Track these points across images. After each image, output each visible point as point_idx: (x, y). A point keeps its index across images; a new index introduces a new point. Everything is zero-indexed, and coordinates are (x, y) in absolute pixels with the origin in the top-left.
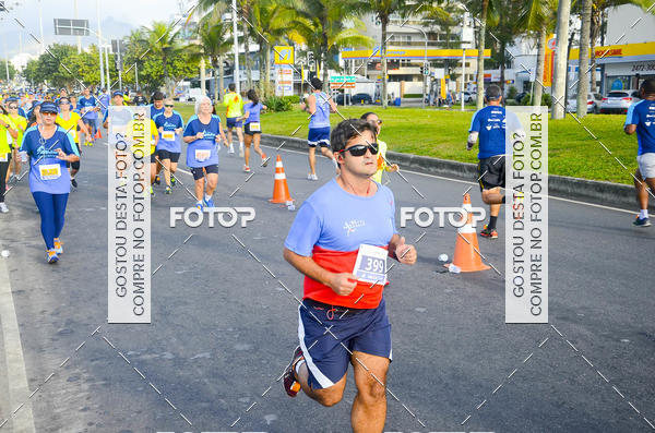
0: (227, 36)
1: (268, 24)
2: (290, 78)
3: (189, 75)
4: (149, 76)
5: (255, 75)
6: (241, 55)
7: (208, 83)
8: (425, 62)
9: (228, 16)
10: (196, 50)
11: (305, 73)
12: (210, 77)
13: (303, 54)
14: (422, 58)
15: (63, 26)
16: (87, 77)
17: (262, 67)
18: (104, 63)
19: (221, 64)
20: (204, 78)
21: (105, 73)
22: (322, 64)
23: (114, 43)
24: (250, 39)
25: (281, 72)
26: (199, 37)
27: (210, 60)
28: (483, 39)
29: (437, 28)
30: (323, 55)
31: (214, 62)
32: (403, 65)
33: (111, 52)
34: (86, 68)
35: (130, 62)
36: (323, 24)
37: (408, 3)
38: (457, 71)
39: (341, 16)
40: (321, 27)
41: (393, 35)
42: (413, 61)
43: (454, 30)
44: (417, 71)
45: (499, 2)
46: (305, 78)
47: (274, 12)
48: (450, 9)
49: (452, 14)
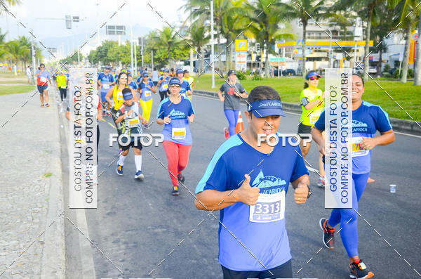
0: (206, 35)
1: (232, 27)
2: (245, 59)
3: (183, 58)
4: (159, 58)
5: (223, 58)
6: (216, 45)
7: (194, 62)
8: (330, 49)
9: (208, 22)
10: (188, 43)
11: (254, 56)
12: (196, 59)
13: (254, 44)
14: (328, 46)
15: (111, 30)
16: (123, 60)
17: (228, 53)
18: (134, 51)
19: (203, 51)
20: (192, 60)
21: (134, 57)
22: (265, 51)
23: (140, 39)
24: (221, 36)
25: (239, 56)
26: (190, 35)
27: (196, 49)
28: (369, 34)
29: (338, 28)
30: (265, 45)
31: (199, 50)
32: (316, 51)
33: (138, 45)
34: (123, 54)
35: (149, 50)
36: (266, 26)
37: (320, 12)
38: (350, 54)
39: (277, 21)
40: (264, 28)
41: (310, 32)
42: (322, 49)
43: (349, 29)
44: (324, 55)
45: (380, 11)
46: (254, 59)
47: (236, 19)
48: (346, 16)
49: (348, 19)
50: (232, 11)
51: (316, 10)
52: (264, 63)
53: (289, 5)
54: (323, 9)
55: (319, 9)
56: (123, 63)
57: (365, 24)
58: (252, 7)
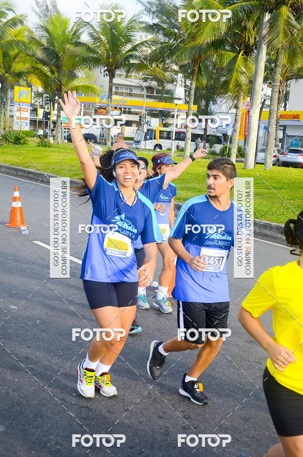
1: (10, 67)
2: (27, 115)
8: (144, 112)
11: (41, 112)
13: (39, 95)
14: (141, 107)
22: (56, 106)
25: (20, 110)
28: (193, 97)
29: (154, 84)
30: (57, 98)
32: (125, 112)
36: (59, 73)
37: (132, 61)
38: (169, 121)
39: (74, 66)
40: (56, 74)
41: (118, 86)
42: (133, 110)
43: (169, 86)
44: (136, 118)
45: (206, 67)
46: (40, 116)
47: (16, 57)
48: (165, 70)
49: (167, 74)
50: (11, 44)
51: (127, 58)
52: (54, 123)
53: (91, 46)
54: (136, 57)
55: (131, 56)
57: (188, 83)
58: (39, 44)
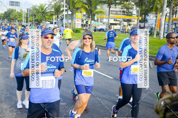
0: (62, 9)
1: (74, 6)
2: (80, 23)
3: (50, 20)
4: (37, 20)
5: (70, 21)
6: (66, 15)
7: (55, 23)
8: (121, 20)
9: (62, 3)
10: (52, 13)
11: (85, 21)
12: (56, 21)
13: (84, 15)
14: (120, 18)
15: (12, 3)
16: (19, 19)
17: (72, 19)
18: (24, 15)
19: (60, 17)
20: (54, 21)
21: (24, 18)
22: (90, 19)
23: (27, 9)
24: (69, 10)
25: (78, 21)
26: (53, 9)
27: (56, 16)
28: (139, 14)
29: (125, 10)
30: (90, 16)
31: (58, 17)
32: (114, 20)
33: (26, 12)
34: (18, 16)
35: (32, 15)
36: (91, 7)
37: (117, 2)
38: (131, 23)
39: (97, 5)
41: (112, 11)
42: (117, 19)
43: (130, 10)
44: (118, 22)
45: (145, 3)
46: (85, 23)
47: (77, 2)
48: (129, 4)
49: (130, 6)
52: (89, 25)
54: (118, 0)
56: (18, 21)
57: (138, 9)
